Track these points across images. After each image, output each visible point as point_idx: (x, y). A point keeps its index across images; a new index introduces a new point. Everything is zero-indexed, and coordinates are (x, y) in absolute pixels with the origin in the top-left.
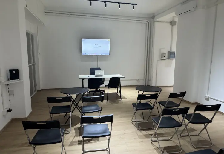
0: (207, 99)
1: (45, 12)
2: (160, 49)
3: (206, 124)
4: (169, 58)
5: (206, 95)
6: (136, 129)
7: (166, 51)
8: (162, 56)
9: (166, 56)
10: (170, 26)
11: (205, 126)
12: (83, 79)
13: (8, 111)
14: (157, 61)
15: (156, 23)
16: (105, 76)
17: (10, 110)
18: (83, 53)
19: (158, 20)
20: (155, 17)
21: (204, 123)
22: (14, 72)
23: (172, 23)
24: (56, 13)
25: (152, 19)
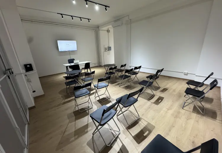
0: (130, 67)
1: (21, 20)
2: (104, 46)
4: (108, 50)
5: (130, 65)
7: (107, 47)
8: (106, 49)
10: (107, 33)
11: (136, 76)
14: (103, 52)
15: (100, 31)
16: (80, 63)
17: (34, 92)
18: (60, 50)
19: (101, 29)
20: (99, 27)
21: (135, 74)
22: (28, 66)
23: (108, 31)
24: (32, 21)
25: (98, 29)
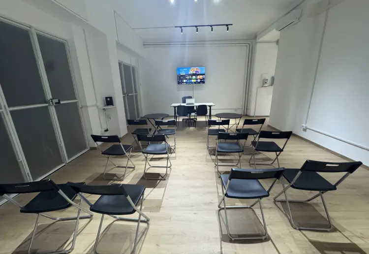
0: (305, 130)
1: (144, 45)
2: (262, 75)
3: (278, 153)
4: (271, 85)
5: (304, 125)
6: (208, 153)
7: (268, 77)
8: (264, 82)
9: (269, 82)
12: (175, 107)
13: (105, 131)
14: (258, 87)
15: (258, 45)
19: (261, 40)
20: (258, 37)
21: (276, 151)
22: (108, 99)
25: (254, 40)
